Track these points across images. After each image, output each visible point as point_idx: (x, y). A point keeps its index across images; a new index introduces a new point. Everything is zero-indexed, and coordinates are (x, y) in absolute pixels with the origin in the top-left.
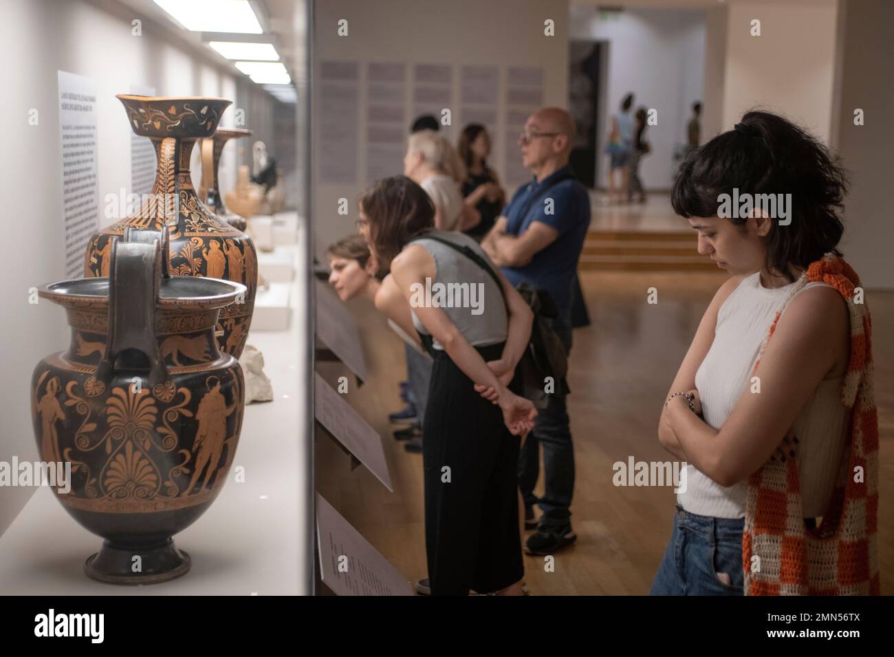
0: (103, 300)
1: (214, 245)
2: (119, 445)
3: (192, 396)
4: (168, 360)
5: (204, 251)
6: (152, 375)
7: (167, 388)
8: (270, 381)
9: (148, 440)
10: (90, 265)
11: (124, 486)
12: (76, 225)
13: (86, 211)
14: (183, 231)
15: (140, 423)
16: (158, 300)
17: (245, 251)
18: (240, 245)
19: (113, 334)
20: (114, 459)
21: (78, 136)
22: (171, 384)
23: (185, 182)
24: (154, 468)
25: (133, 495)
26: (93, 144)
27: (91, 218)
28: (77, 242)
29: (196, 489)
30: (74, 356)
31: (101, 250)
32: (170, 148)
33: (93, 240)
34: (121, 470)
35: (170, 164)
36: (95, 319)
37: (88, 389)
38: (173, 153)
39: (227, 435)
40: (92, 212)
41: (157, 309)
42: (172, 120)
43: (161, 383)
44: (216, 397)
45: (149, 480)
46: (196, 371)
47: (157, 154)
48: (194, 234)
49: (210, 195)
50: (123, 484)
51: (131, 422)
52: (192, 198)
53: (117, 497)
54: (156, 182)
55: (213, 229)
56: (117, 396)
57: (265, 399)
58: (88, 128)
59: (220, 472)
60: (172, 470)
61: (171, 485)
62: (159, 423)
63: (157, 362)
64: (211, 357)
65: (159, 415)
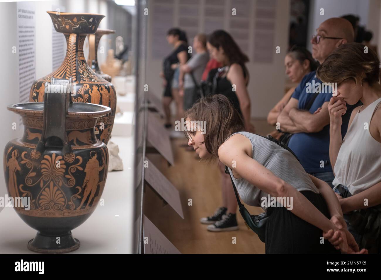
0: (41, 112)
1: (95, 88)
2: (47, 183)
3: (83, 160)
4: (72, 143)
5: (90, 91)
6: (63, 149)
7: (70, 156)
8: (122, 160)
9: (61, 181)
10: (33, 96)
11: (49, 204)
12: (24, 77)
13: (29, 70)
14: (80, 81)
15: (58, 173)
16: (67, 113)
17: (110, 91)
18: (108, 89)
19: (45, 129)
20: (44, 190)
21: (26, 32)
22: (73, 154)
23: (81, 56)
24: (63, 195)
25: (53, 208)
26: (33, 36)
27: (32, 74)
28: (25, 86)
29: (84, 206)
30: (26, 139)
31: (38, 89)
32: (74, 39)
33: (34, 84)
34: (48, 196)
35: (74, 47)
36: (37, 122)
37: (32, 155)
38: (75, 41)
39: (99, 181)
40: (32, 71)
41: (67, 117)
42: (75, 25)
43: (68, 153)
44: (95, 161)
45: (60, 201)
46: (85, 148)
47: (67, 42)
48: (85, 82)
49: (93, 64)
50: (48, 203)
51: (52, 172)
52: (85, 64)
53: (45, 209)
54: (66, 56)
55: (95, 80)
56: (47, 160)
57: (119, 169)
58: (31, 27)
59: (95, 199)
60: (72, 196)
61: (72, 204)
62: (66, 173)
63: (66, 143)
64: (92, 142)
65: (67, 169)
